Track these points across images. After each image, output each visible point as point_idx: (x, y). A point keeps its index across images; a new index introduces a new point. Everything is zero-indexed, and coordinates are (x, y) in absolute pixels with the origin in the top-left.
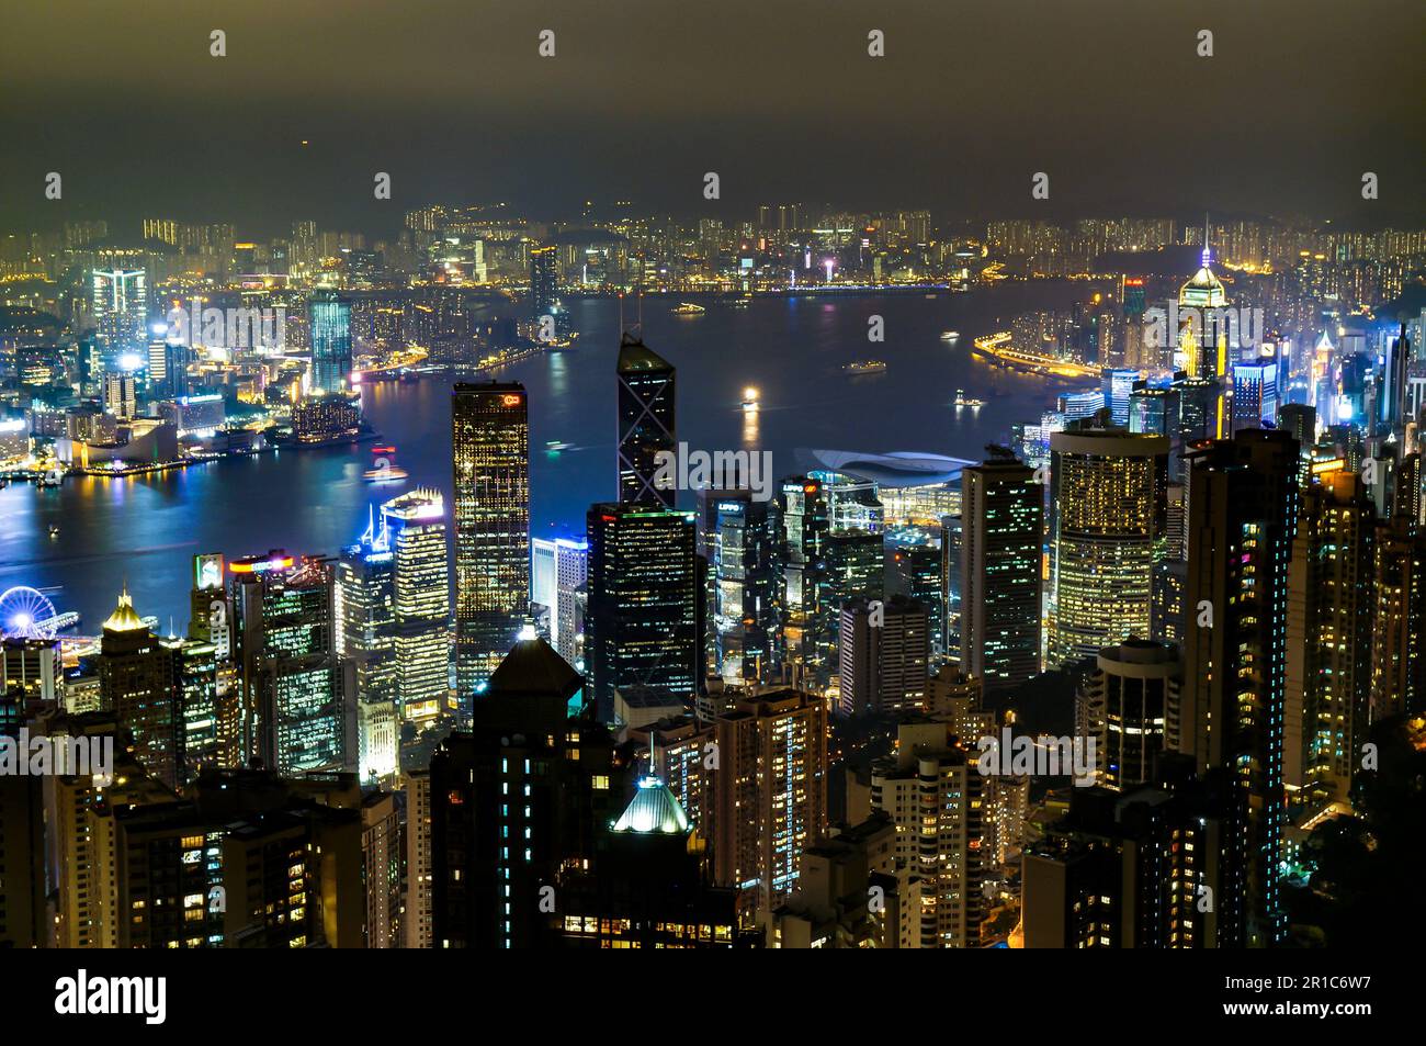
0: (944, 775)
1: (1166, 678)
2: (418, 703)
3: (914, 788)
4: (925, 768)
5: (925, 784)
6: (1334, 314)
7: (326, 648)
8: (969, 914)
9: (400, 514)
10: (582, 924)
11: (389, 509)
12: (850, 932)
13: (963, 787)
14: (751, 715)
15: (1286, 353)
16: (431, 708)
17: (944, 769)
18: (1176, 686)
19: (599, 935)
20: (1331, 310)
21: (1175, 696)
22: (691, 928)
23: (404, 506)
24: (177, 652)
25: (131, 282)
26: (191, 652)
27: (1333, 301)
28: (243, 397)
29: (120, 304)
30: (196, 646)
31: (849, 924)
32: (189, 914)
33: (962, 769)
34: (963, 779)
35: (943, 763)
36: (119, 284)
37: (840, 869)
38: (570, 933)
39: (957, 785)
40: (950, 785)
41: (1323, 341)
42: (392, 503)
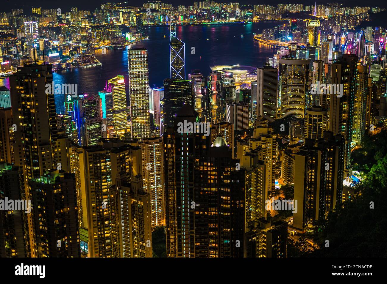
0: (267, 140)
1: (323, 115)
2: (119, 130)
3: (260, 143)
4: (263, 139)
5: (263, 142)
6: (345, 28)
7: (98, 116)
8: (273, 173)
9: (113, 82)
10: (204, 168)
11: (111, 81)
12: (255, 173)
13: (272, 143)
14: (216, 128)
15: (334, 38)
16: (123, 132)
17: (267, 139)
18: (325, 117)
19: (208, 171)
20: (344, 27)
21: (325, 119)
22: (229, 169)
23: (113, 80)
24: (62, 117)
25: (34, 25)
26: (66, 118)
27: (344, 25)
28: (64, 54)
29: (32, 30)
30: (66, 116)
31: (255, 171)
32: (102, 171)
33: (271, 139)
34: (272, 141)
35: (267, 137)
36: (31, 25)
37: (252, 159)
38: (201, 170)
39: (270, 143)
40: (268, 143)
41: (343, 35)
42: (111, 80)
